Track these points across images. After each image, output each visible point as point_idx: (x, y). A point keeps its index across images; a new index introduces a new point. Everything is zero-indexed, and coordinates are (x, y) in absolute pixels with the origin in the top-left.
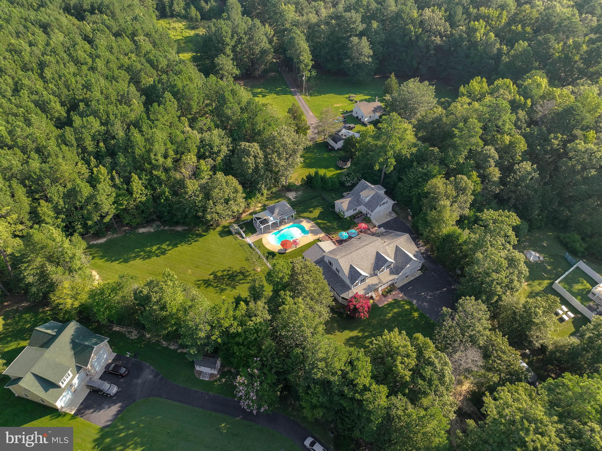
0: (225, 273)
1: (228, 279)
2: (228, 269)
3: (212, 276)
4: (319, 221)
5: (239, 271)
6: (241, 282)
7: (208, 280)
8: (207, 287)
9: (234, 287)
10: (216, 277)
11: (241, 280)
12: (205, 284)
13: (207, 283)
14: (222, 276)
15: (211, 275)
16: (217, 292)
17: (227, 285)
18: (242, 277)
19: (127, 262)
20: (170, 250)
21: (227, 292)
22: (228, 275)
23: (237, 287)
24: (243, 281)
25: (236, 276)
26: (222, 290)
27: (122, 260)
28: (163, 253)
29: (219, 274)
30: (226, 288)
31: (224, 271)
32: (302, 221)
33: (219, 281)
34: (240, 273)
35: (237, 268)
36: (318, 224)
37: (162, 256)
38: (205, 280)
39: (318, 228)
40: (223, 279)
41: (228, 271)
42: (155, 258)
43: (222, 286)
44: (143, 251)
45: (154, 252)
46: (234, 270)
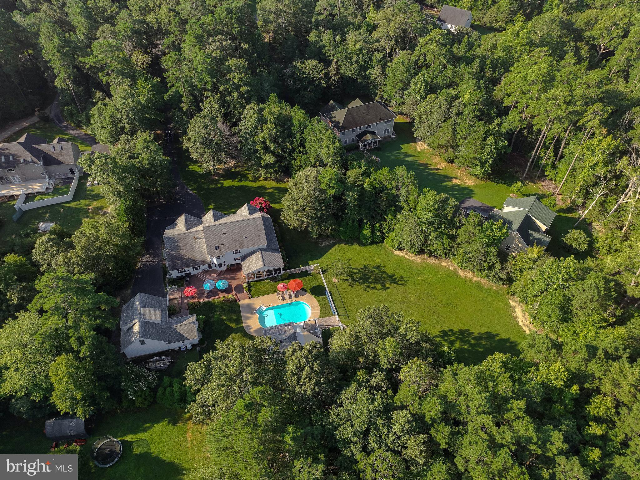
0: (372, 285)
1: (369, 278)
2: (368, 289)
3: (388, 285)
4: (233, 325)
5: (357, 283)
6: (357, 271)
7: (391, 282)
8: (393, 276)
9: (365, 267)
10: (383, 284)
11: (356, 273)
12: (395, 278)
13: (393, 279)
14: (376, 283)
15: (388, 288)
16: (384, 267)
17: (372, 272)
18: (355, 276)
19: (488, 333)
20: (437, 337)
21: (373, 264)
22: (370, 283)
23: (362, 266)
24: (355, 271)
25: (361, 279)
26: (378, 267)
27: (498, 338)
28: (445, 334)
29: (379, 286)
30: (374, 268)
31: (373, 288)
32: (256, 331)
33: (380, 278)
34: (356, 281)
35: (359, 287)
36: (239, 320)
37: (446, 329)
38: (395, 283)
39: (242, 314)
40: (375, 279)
41: (368, 287)
42: (455, 329)
43: (377, 272)
44: (471, 345)
45: (457, 338)
46: (362, 286)
